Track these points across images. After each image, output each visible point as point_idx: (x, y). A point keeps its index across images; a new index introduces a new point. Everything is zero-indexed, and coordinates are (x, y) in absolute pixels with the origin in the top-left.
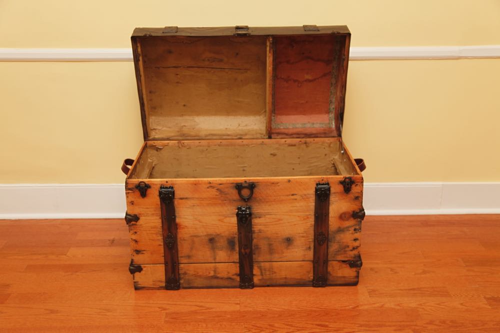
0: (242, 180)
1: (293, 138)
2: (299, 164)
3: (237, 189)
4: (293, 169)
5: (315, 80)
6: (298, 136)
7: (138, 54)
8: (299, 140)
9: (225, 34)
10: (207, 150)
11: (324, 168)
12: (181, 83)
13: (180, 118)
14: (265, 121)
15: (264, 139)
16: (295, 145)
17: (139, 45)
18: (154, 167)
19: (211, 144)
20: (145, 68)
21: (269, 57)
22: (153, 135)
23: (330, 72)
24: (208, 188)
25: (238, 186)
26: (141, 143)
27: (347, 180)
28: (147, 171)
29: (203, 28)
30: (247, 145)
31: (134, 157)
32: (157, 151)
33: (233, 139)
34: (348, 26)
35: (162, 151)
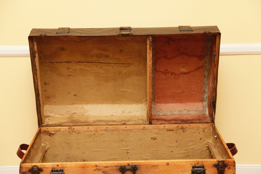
0: (125, 163)
1: (171, 123)
2: (177, 147)
3: (121, 171)
4: (172, 152)
5: (190, 72)
6: (175, 122)
7: (34, 51)
8: (177, 125)
9: (111, 34)
10: (94, 134)
11: (200, 151)
12: (72, 76)
13: (71, 106)
14: (146, 109)
15: (145, 124)
16: (173, 130)
17: (35, 44)
18: (46, 151)
19: (98, 129)
20: (40, 63)
21: (149, 53)
22: (47, 121)
23: (203, 66)
24: (95, 170)
25: (122, 168)
26: (35, 129)
27: (220, 163)
28: (40, 155)
29: (92, 29)
30: (130, 130)
31: (29, 142)
32: (50, 136)
33: (118, 125)
34: (218, 26)
35: (54, 136)
